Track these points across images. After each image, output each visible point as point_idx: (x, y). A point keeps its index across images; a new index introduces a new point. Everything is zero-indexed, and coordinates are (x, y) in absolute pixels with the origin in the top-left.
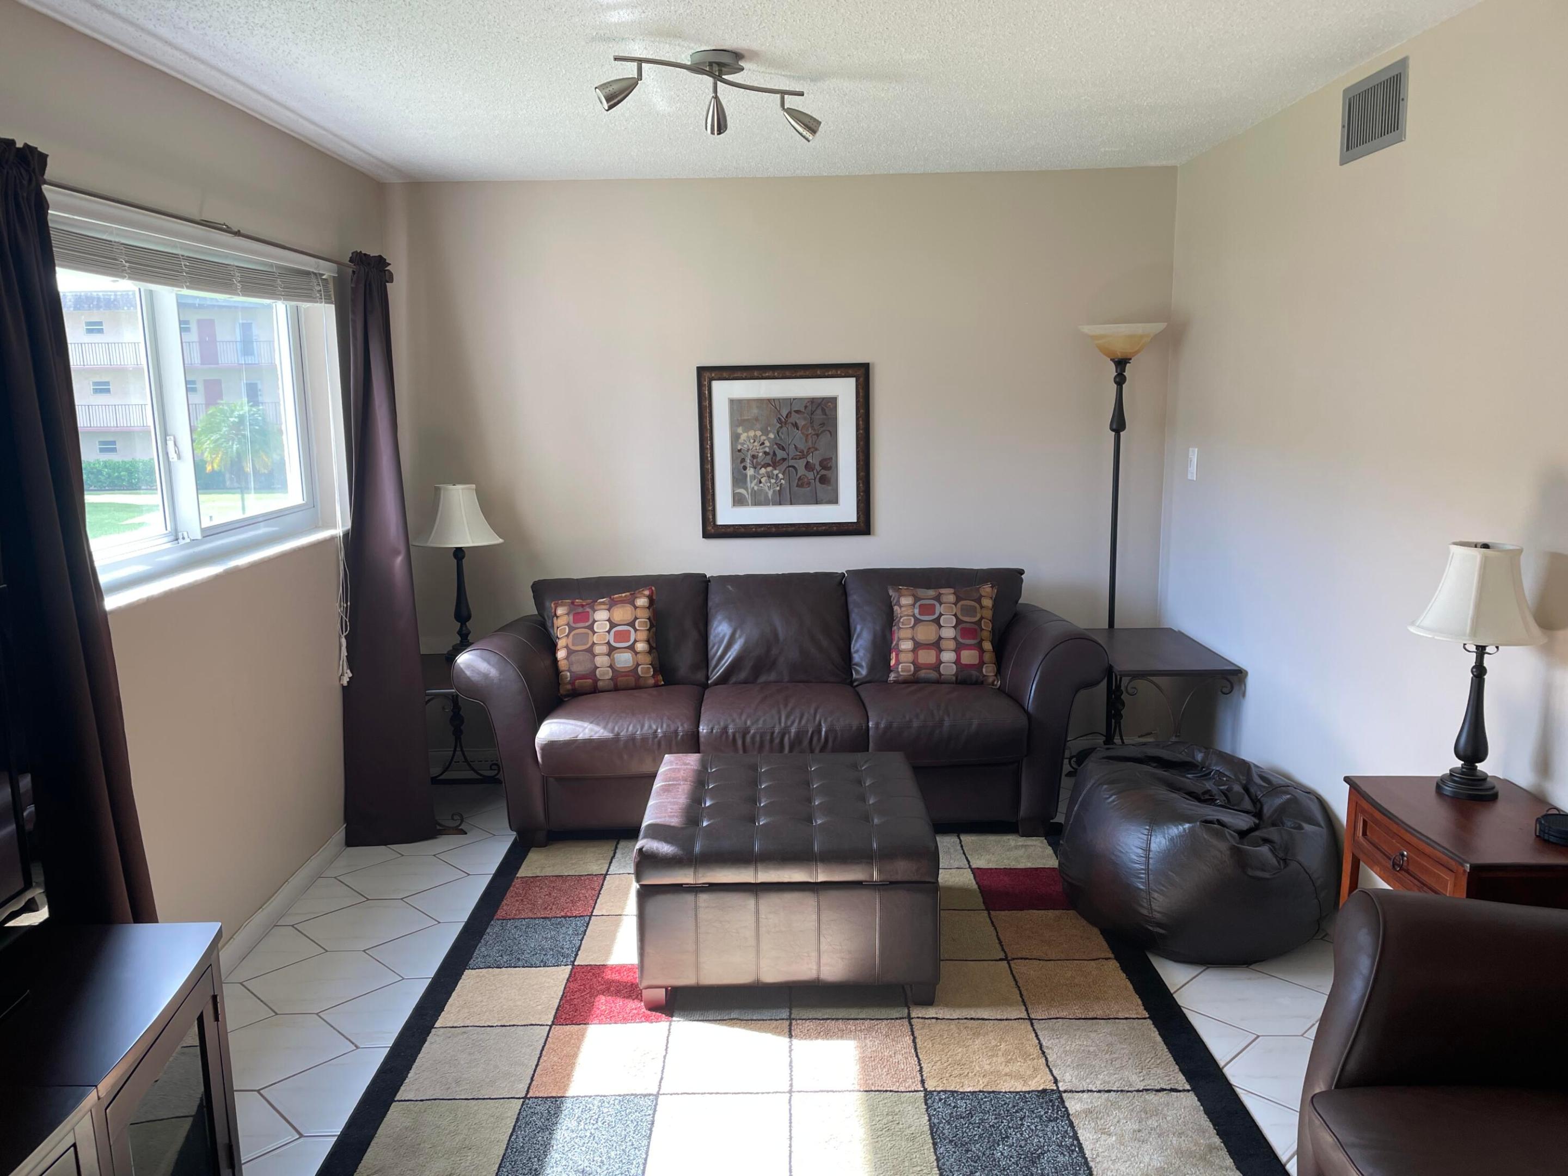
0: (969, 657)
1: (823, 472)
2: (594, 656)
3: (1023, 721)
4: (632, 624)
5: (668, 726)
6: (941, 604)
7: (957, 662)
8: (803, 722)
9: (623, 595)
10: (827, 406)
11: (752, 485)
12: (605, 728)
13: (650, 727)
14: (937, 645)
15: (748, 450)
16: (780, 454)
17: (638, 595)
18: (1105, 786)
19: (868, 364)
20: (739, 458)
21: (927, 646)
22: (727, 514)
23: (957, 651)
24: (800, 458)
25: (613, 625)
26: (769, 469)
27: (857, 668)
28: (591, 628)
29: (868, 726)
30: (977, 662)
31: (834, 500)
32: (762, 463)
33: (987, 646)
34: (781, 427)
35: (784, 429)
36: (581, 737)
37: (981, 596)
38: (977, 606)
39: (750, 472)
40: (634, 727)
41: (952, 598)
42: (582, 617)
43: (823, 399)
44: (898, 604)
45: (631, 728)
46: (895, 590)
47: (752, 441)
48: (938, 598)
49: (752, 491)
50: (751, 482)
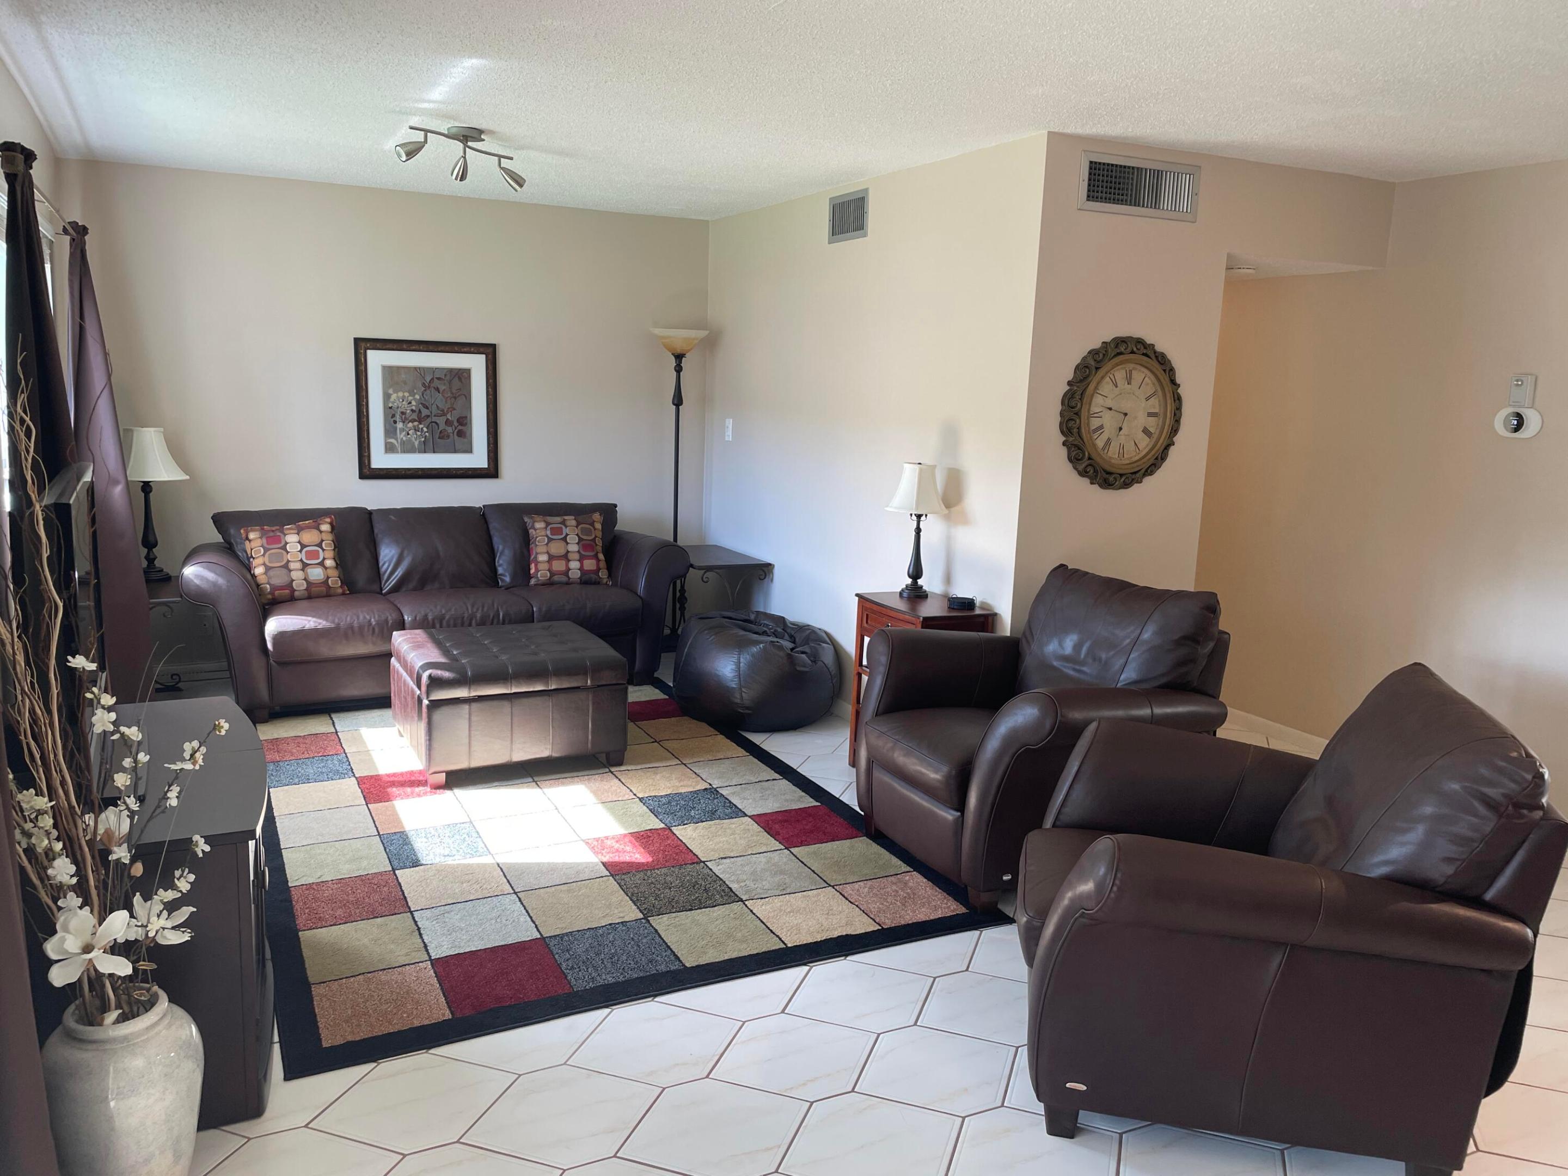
0: (590, 564)
1: (460, 427)
2: (290, 571)
3: (640, 602)
4: (320, 545)
5: (379, 616)
6: (566, 527)
7: (581, 569)
8: (485, 609)
9: (307, 522)
10: (463, 376)
11: (402, 436)
12: (327, 620)
13: (365, 618)
14: (566, 557)
15: (398, 407)
16: (425, 412)
17: (321, 522)
18: (706, 632)
19: (495, 345)
20: (391, 415)
21: (559, 558)
22: (380, 460)
23: (581, 560)
24: (441, 416)
25: (303, 546)
26: (416, 423)
27: (503, 577)
28: (284, 548)
29: (533, 610)
30: (595, 568)
31: (469, 450)
32: (410, 419)
33: (601, 556)
34: (425, 390)
35: (428, 392)
36: (307, 627)
37: (594, 521)
38: (591, 528)
39: (400, 425)
40: (351, 618)
41: (574, 523)
42: (274, 540)
43: (460, 369)
44: (533, 527)
45: (348, 619)
46: (529, 518)
47: (401, 400)
48: (563, 523)
49: (401, 442)
50: (400, 434)
